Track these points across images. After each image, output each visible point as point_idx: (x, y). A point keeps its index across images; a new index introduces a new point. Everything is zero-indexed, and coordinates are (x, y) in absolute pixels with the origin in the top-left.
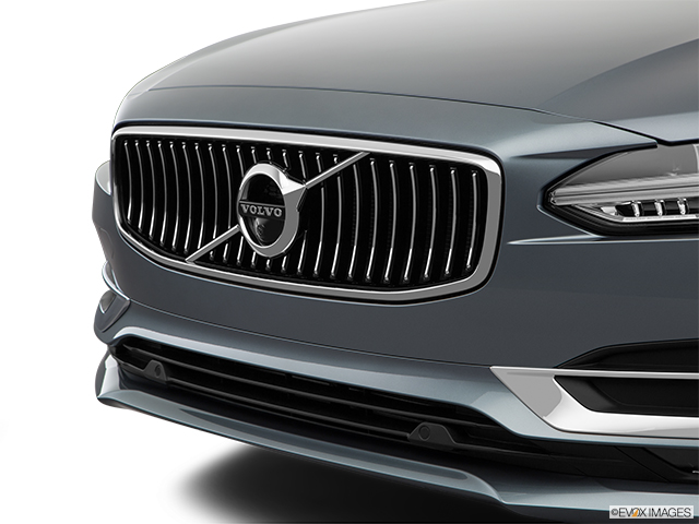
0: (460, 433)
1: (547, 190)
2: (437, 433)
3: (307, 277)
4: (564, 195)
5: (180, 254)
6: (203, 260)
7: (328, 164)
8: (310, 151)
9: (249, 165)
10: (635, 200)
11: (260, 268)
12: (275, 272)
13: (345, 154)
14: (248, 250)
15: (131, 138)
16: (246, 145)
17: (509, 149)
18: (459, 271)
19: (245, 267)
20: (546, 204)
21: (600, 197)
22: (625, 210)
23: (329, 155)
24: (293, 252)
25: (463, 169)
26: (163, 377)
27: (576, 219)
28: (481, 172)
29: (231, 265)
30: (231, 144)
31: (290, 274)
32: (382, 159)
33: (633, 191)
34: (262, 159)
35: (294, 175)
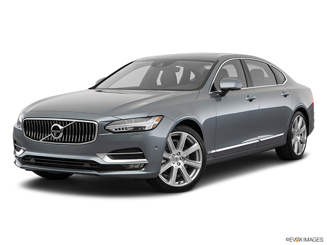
0: (91, 165)
1: (105, 127)
2: (88, 165)
3: (64, 142)
4: (107, 127)
5: (39, 140)
6: (44, 140)
7: (68, 124)
8: (65, 122)
9: (53, 124)
10: (118, 128)
11: (55, 141)
12: (58, 141)
13: (71, 122)
14: (53, 138)
15: (28, 120)
16: (52, 121)
17: (99, 121)
18: (91, 140)
19: (52, 141)
20: (105, 129)
21: (112, 128)
22: (116, 130)
23: (68, 122)
24: (62, 138)
25: (92, 124)
26: (34, 161)
27: (109, 131)
28: (95, 124)
29: (49, 141)
30: (49, 121)
31: (61, 142)
32: (78, 123)
33: (118, 126)
34: (56, 123)
35: (62, 125)
